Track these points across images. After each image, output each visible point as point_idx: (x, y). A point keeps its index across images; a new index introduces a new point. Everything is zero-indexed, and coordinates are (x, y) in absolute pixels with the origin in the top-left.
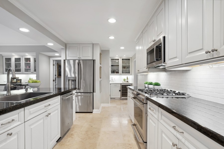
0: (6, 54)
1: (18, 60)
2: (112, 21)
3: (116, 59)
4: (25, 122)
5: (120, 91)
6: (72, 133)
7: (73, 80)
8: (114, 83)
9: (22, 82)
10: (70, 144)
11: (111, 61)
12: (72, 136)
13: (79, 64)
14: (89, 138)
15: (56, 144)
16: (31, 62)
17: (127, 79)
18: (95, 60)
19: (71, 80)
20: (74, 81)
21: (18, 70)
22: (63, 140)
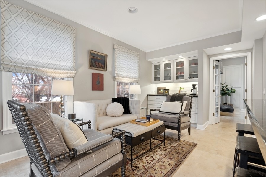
0: (155, 61)
1: (168, 66)
9: (170, 92)
16: (184, 67)
21: (168, 78)
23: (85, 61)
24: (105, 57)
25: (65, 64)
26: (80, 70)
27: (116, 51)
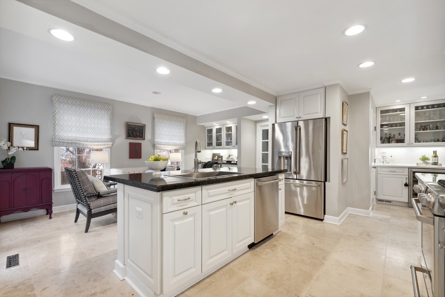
0: (208, 125)
1: (219, 131)
2: (355, 30)
3: (396, 110)
4: (202, 205)
5: (406, 185)
6: (275, 243)
7: (287, 158)
8: (390, 165)
9: (223, 159)
10: (267, 258)
11: (381, 117)
12: (273, 249)
13: (297, 128)
14: (302, 261)
15: (247, 251)
16: (232, 133)
17: (436, 156)
18: (329, 118)
19: (284, 157)
20: (289, 158)
21: (219, 144)
22: (258, 250)
23: (122, 132)
24: (143, 127)
25: (103, 137)
26: (118, 141)
27: (156, 120)
